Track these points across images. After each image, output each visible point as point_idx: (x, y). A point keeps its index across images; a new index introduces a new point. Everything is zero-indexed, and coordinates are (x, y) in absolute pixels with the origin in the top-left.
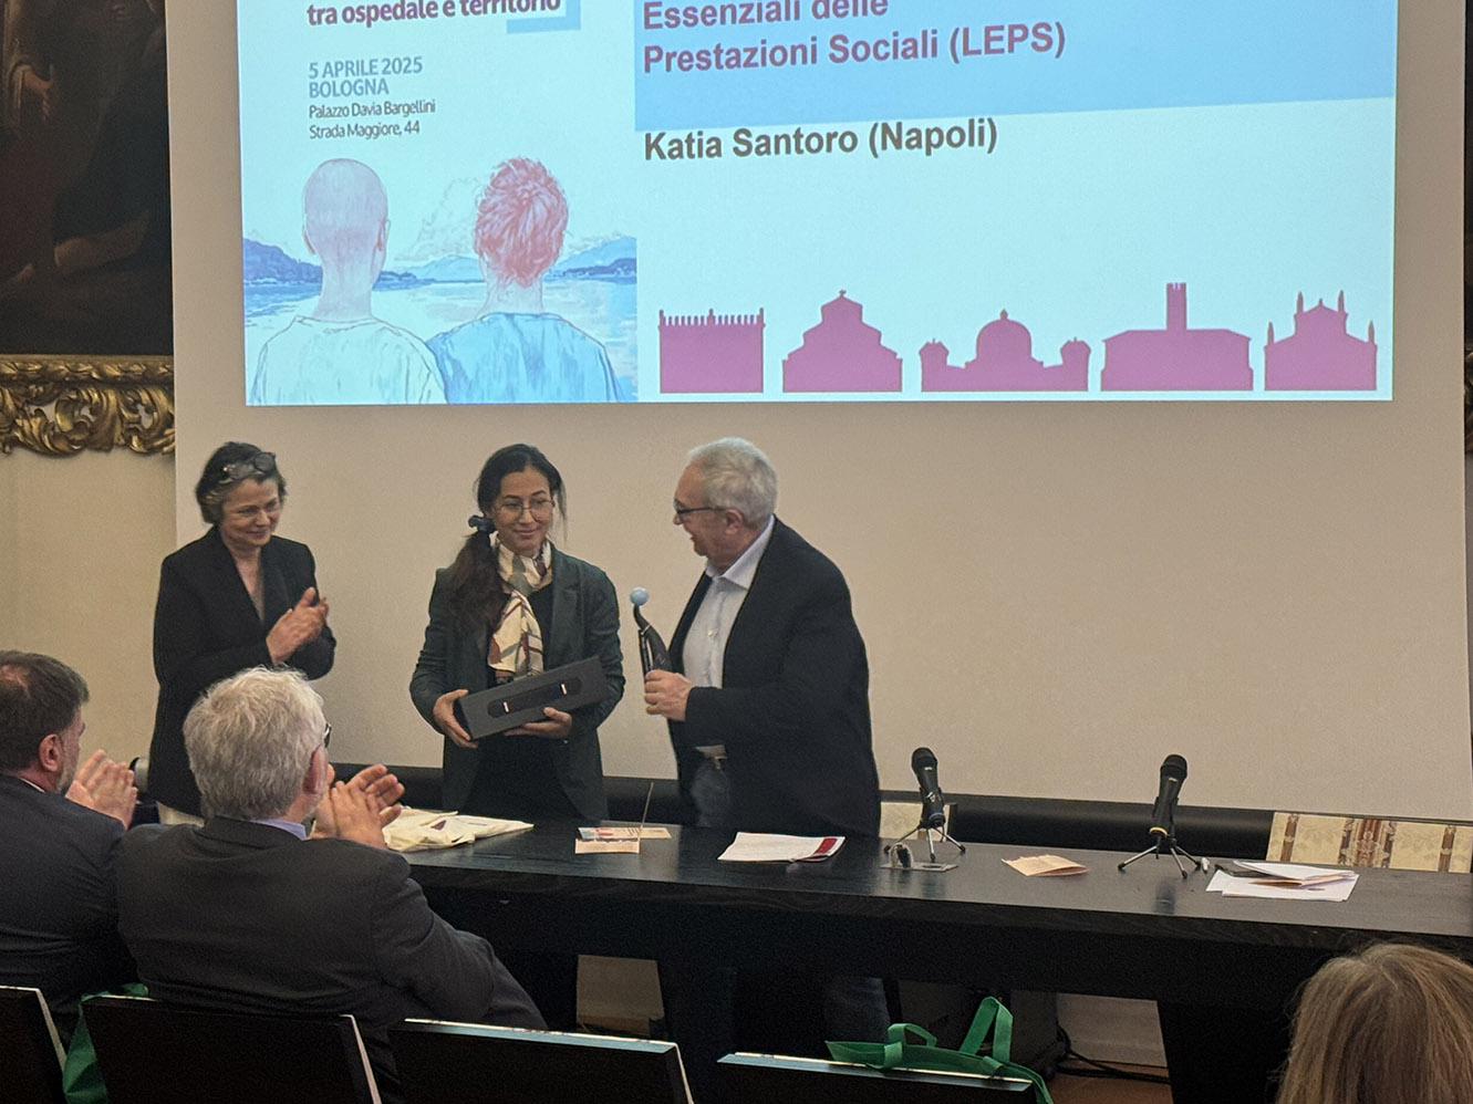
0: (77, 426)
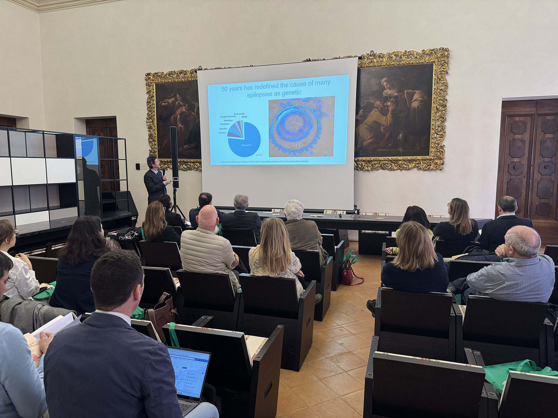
0: (187, 167)
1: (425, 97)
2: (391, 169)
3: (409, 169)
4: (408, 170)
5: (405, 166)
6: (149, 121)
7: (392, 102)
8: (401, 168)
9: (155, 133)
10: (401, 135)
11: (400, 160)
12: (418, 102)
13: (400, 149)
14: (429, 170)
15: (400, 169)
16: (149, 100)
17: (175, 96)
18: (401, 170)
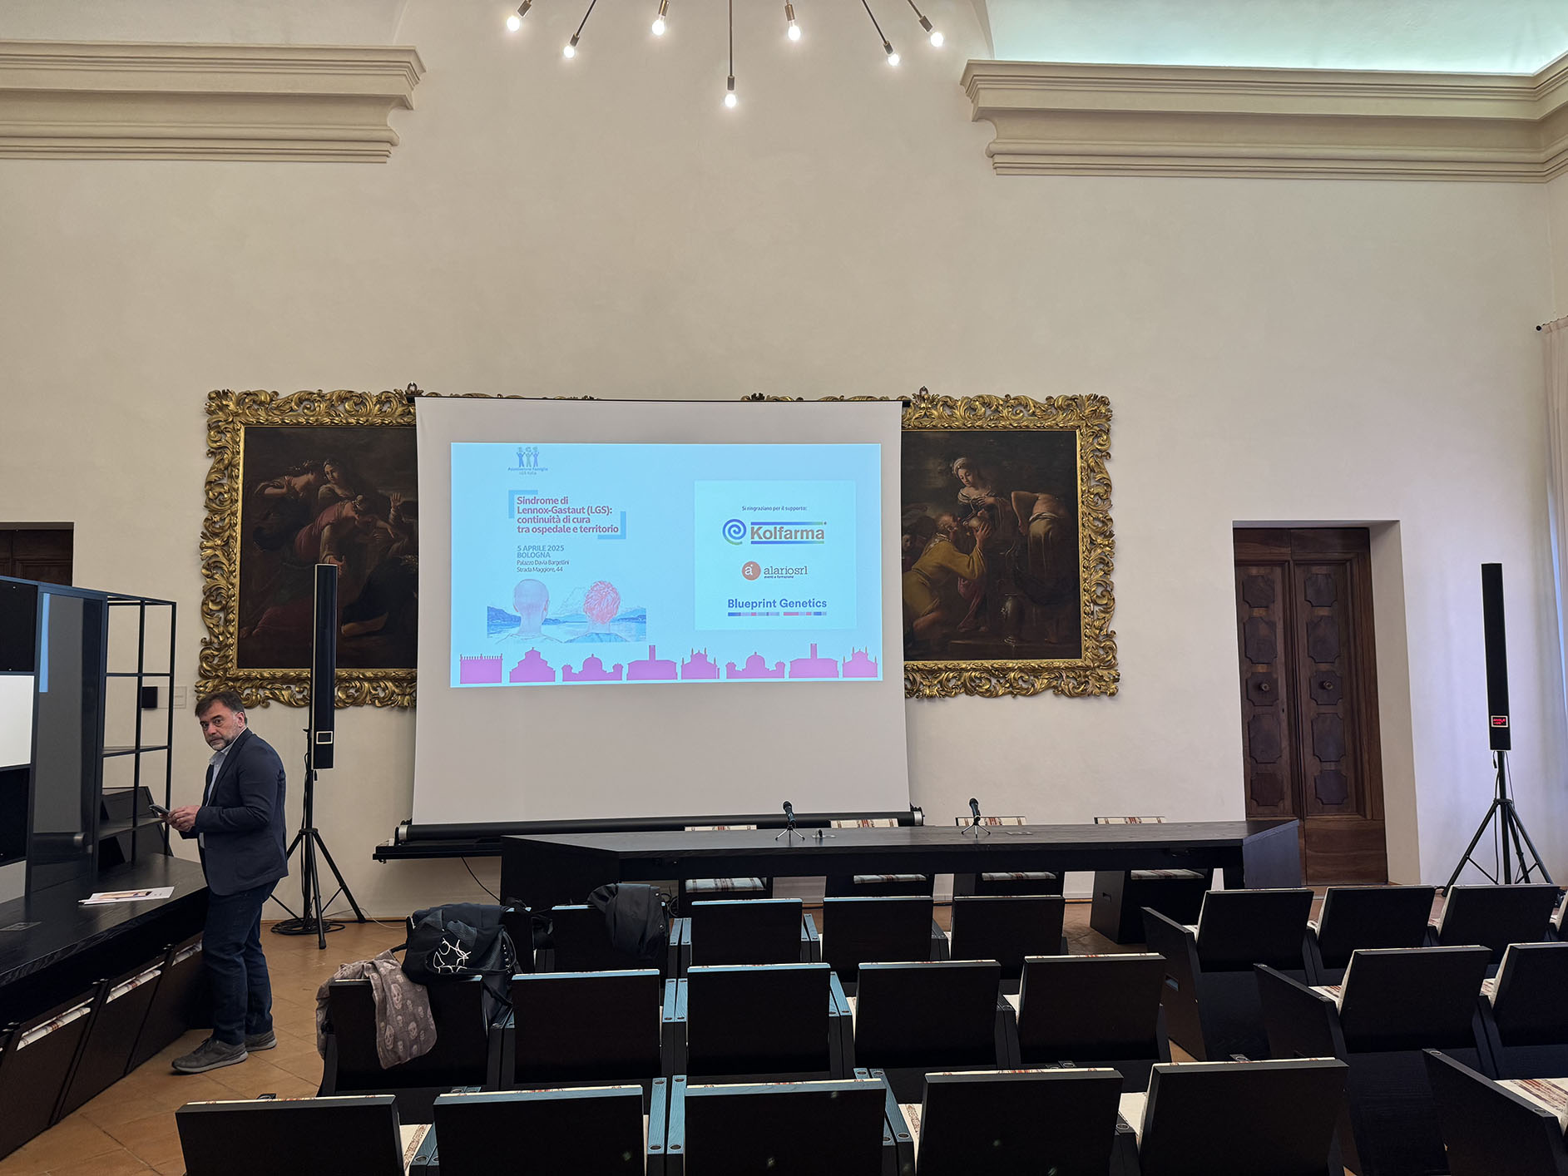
1: (1061, 512)
2: (991, 694)
3: (1035, 693)
4: (1032, 695)
5: (1024, 686)
6: (209, 544)
7: (981, 519)
8: (1014, 692)
9: (232, 584)
10: (1009, 605)
11: (1012, 669)
12: (1044, 522)
13: (1010, 641)
14: (1084, 694)
15: (1011, 693)
16: (213, 477)
17: (317, 469)
18: (1015, 696)
